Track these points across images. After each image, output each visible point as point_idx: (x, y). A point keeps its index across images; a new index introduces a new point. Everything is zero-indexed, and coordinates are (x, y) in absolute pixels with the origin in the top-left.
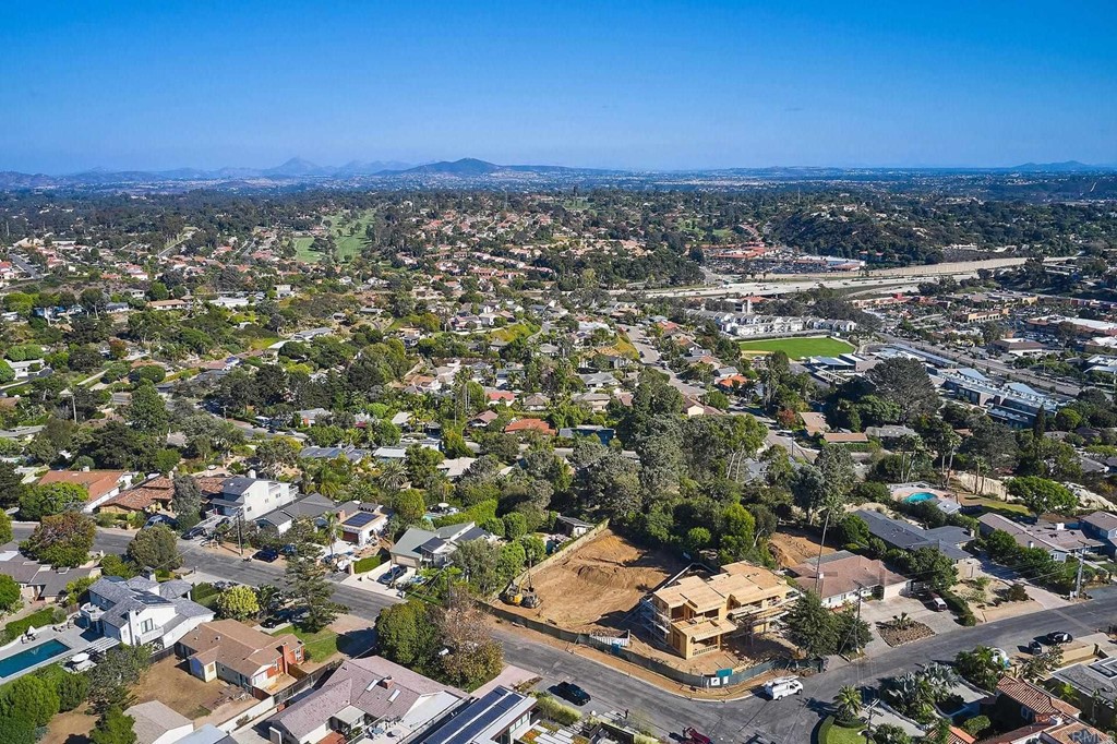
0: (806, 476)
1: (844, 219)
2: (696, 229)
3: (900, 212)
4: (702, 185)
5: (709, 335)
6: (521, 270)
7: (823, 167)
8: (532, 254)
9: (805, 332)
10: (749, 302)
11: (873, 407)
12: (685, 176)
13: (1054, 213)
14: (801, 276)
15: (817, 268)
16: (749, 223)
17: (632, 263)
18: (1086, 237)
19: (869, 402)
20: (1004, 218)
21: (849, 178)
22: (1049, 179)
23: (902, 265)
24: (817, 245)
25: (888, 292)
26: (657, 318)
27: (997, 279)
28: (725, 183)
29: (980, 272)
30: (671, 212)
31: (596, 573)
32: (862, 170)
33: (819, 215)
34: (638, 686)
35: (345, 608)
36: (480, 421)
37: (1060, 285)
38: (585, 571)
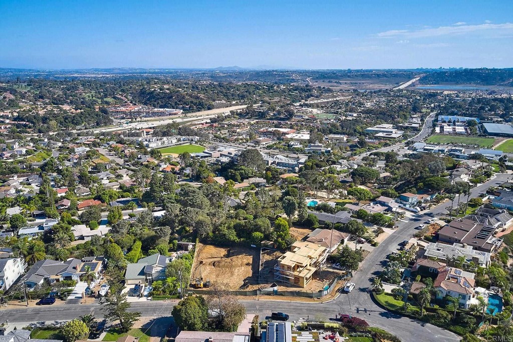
0: (289, 201)
1: (168, 91)
2: (94, 98)
3: (187, 88)
4: (81, 77)
5: (142, 148)
6: (8, 124)
7: (137, 68)
8: (12, 115)
9: (178, 143)
10: (145, 132)
11: (245, 171)
12: (70, 72)
13: (245, 87)
14: (157, 118)
15: (162, 114)
16: (120, 95)
17: (74, 117)
18: (260, 96)
19: (243, 169)
20: (228, 89)
21: (150, 73)
22: (232, 73)
23: (199, 111)
24: (158, 103)
25: (198, 123)
26: (111, 143)
27: (237, 114)
28: (93, 76)
29: (231, 112)
30: (77, 90)
31: (223, 263)
32: (154, 69)
33: (155, 90)
34: (299, 305)
35: (138, 314)
36: (63, 205)
37: (261, 115)
38: (216, 264)
